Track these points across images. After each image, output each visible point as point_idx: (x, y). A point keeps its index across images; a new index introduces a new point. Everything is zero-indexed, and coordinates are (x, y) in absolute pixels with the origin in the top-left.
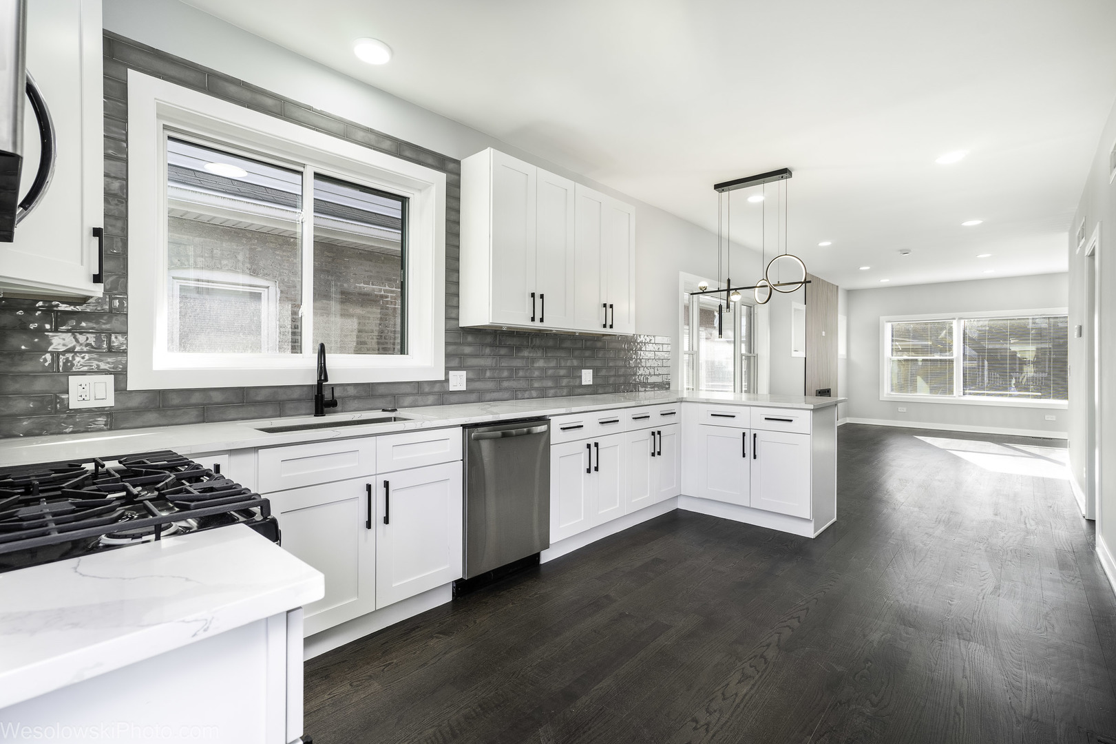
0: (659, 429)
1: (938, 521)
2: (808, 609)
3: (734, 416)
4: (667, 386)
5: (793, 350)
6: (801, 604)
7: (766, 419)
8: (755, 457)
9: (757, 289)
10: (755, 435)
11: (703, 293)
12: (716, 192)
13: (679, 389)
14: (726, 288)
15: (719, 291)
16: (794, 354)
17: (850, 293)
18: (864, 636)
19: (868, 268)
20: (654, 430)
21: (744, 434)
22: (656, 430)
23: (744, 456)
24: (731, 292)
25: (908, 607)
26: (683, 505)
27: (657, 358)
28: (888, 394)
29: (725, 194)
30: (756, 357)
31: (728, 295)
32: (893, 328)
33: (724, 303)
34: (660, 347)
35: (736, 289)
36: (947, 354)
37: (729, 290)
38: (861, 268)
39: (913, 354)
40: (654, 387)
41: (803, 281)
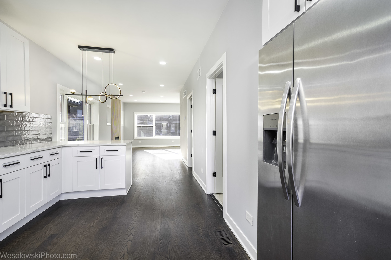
0: (49, 163)
1: (160, 177)
2: (134, 228)
3: (92, 151)
4: (50, 140)
5: (107, 123)
6: (131, 226)
7: (107, 151)
8: (102, 168)
9: (100, 96)
10: (102, 158)
11: (73, 95)
12: (79, 50)
13: (57, 141)
14: (85, 94)
15: (81, 95)
16: (108, 124)
17: (125, 104)
18: (156, 229)
19: (132, 95)
20: (45, 164)
21: (97, 159)
22: (47, 164)
23: (97, 168)
24: (88, 96)
25: (163, 210)
26: (64, 198)
27: (44, 125)
28: (136, 137)
29: (84, 52)
30: (93, 126)
31: (86, 97)
32: (137, 116)
33: (84, 101)
34: (46, 120)
35: (90, 95)
36: (151, 124)
37: (86, 95)
38: (130, 95)
39: (143, 124)
40: (42, 141)
41: (119, 95)
